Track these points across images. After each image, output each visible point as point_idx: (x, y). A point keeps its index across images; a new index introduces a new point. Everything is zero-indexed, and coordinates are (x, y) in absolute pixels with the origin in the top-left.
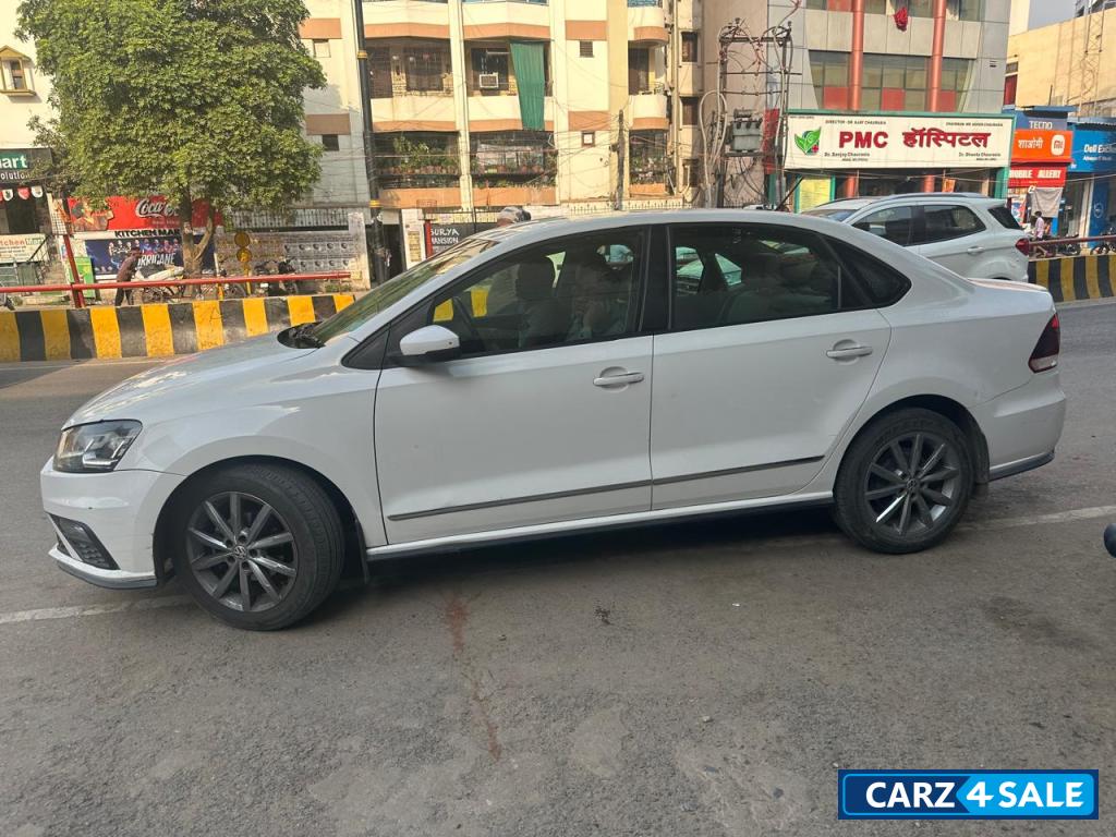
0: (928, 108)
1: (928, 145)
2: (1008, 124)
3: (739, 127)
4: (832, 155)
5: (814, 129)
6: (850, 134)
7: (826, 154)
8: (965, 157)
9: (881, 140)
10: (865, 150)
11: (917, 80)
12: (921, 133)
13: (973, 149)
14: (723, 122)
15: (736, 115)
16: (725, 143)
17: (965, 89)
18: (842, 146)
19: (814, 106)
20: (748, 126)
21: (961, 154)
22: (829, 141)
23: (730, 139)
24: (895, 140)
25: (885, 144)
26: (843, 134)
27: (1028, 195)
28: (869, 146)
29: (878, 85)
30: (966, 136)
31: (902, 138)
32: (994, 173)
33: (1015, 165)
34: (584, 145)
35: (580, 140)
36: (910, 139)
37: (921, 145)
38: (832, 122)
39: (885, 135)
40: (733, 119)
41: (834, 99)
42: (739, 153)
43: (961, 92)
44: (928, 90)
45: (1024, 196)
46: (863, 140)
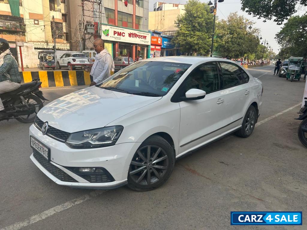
0: (133, 28)
1: (134, 37)
2: (150, 34)
3: (88, 26)
4: (112, 37)
5: (107, 29)
6: (116, 32)
7: (111, 37)
8: (142, 41)
9: (123, 34)
10: (120, 37)
11: (130, 20)
12: (132, 34)
13: (143, 39)
14: (84, 23)
15: (87, 22)
16: (85, 30)
17: (140, 24)
18: (114, 35)
19: (107, 23)
20: (91, 26)
21: (141, 41)
22: (111, 33)
23: (86, 29)
24: (127, 35)
25: (124, 36)
26: (114, 32)
27: (154, 52)
28: (121, 36)
29: (121, 20)
30: (142, 36)
31: (128, 35)
32: (147, 46)
33: (152, 45)
34: (35, 24)
35: (33, 22)
36: (130, 35)
37: (132, 37)
38: (111, 28)
39: (124, 34)
40: (86, 23)
41: (111, 22)
42: (89, 33)
43: (139, 25)
44: (133, 23)
45: (154, 53)
46: (119, 34)
